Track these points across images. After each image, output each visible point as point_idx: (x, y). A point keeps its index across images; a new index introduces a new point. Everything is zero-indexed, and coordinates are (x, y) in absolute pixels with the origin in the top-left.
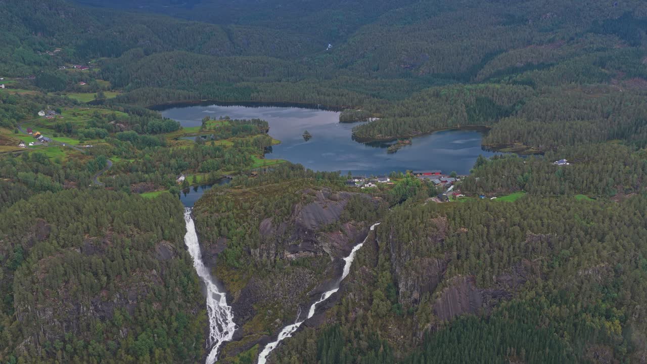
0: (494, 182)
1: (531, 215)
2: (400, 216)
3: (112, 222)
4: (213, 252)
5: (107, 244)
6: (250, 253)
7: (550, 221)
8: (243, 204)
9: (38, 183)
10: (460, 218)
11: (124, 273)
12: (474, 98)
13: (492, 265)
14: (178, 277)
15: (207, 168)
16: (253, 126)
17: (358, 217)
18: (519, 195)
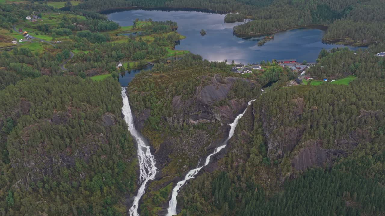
0: (334, 69)
1: (364, 96)
2: (270, 97)
3: (72, 100)
4: (141, 119)
5: (69, 116)
6: (166, 119)
7: (378, 101)
8: (161, 85)
9: (23, 70)
10: (313, 99)
11: (81, 136)
12: (317, 5)
13: (335, 133)
14: (118, 138)
15: (137, 57)
16: (167, 26)
17: (240, 95)
18: (352, 78)
